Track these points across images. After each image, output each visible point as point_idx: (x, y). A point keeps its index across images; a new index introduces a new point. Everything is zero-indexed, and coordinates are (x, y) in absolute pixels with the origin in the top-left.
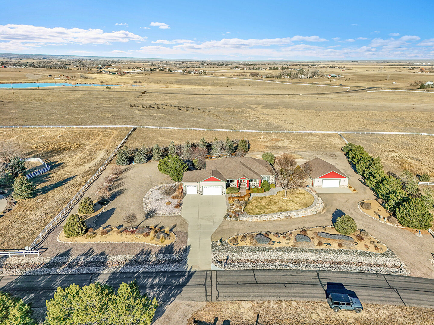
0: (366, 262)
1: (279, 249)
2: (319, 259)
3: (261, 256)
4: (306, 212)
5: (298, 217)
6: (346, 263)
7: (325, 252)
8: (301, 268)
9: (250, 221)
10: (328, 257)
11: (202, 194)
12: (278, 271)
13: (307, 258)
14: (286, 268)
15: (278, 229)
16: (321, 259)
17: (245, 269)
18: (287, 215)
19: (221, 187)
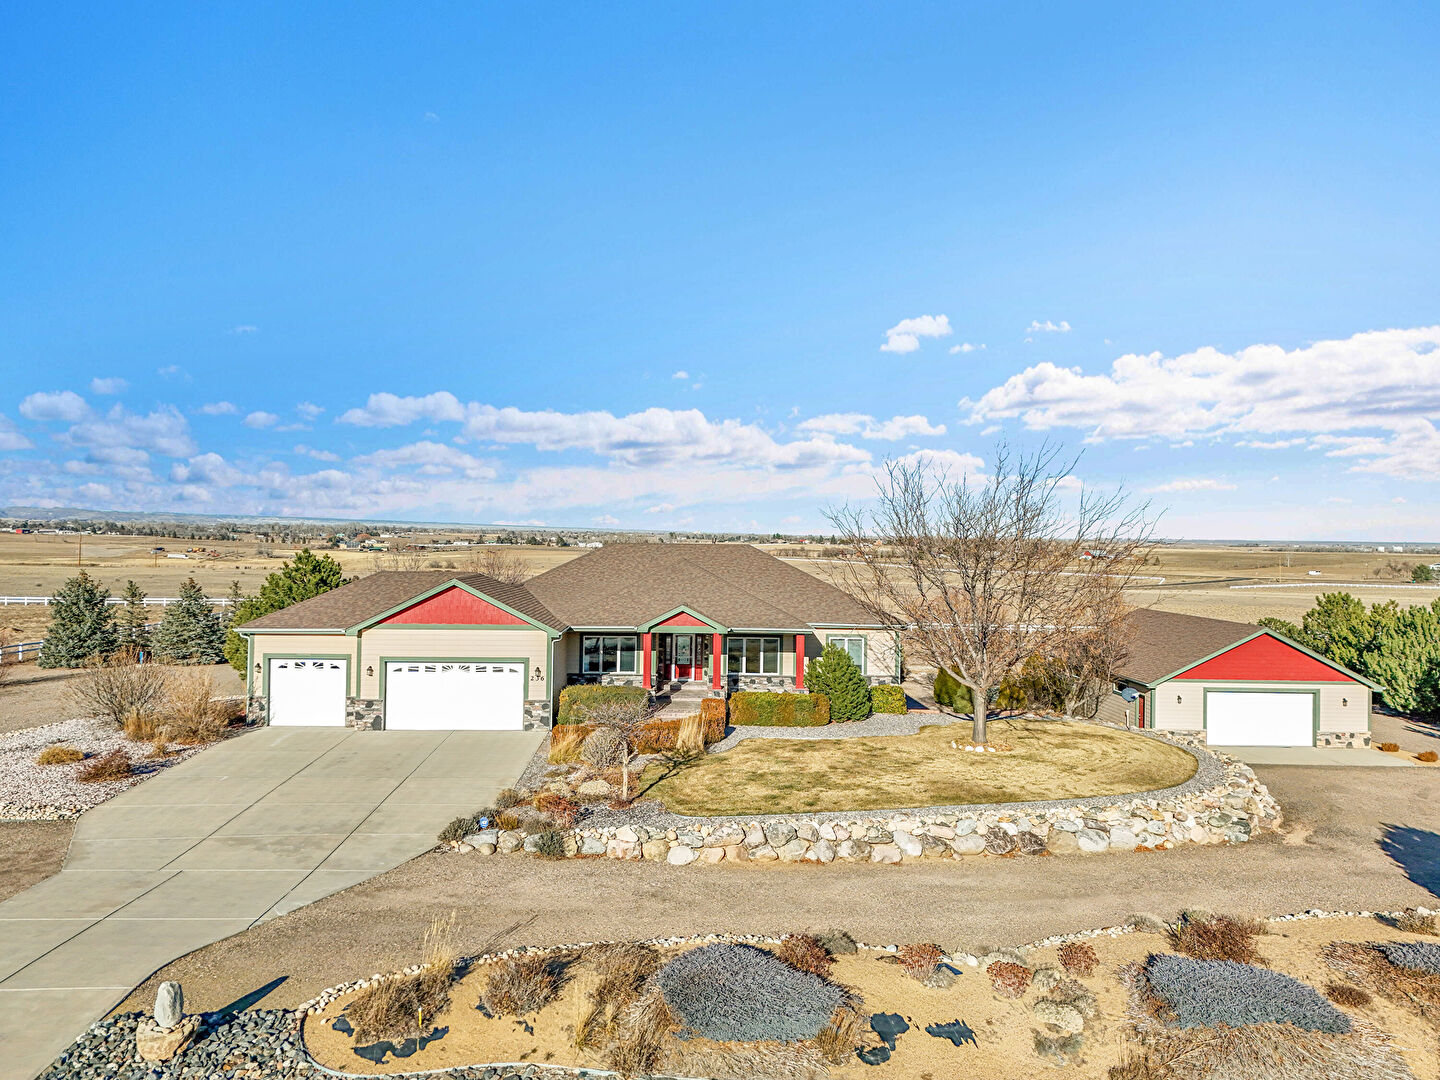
4: (1168, 817)
5: (1100, 846)
9: (679, 856)
11: (378, 724)
15: (935, 922)
18: (1012, 830)
19: (520, 667)
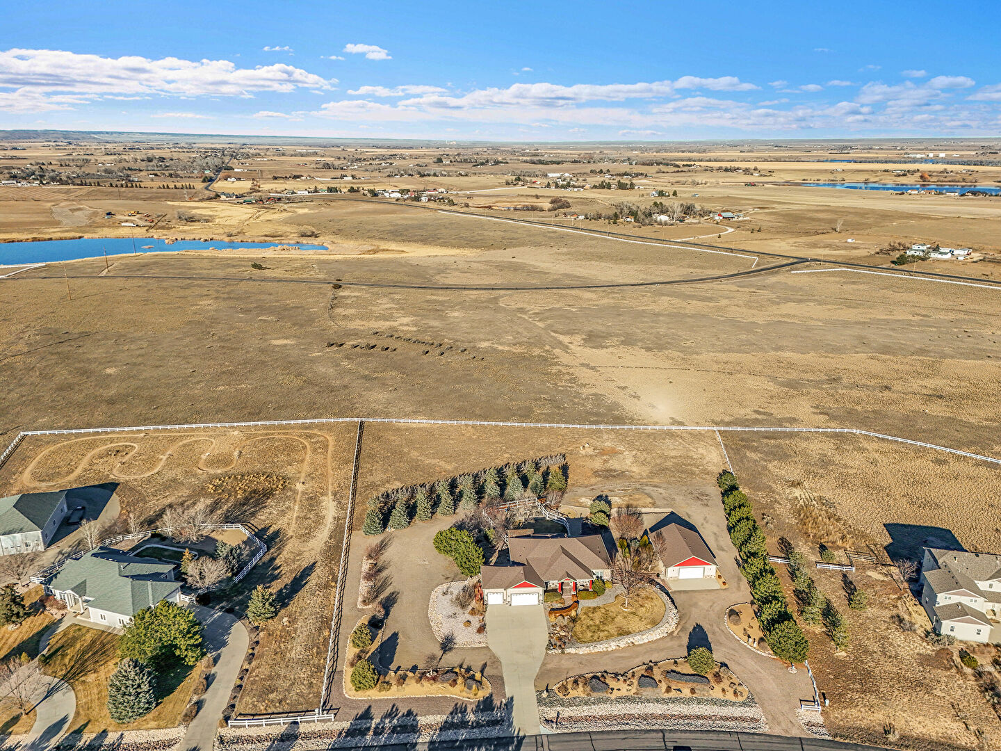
0: (721, 714)
1: (620, 700)
2: (667, 713)
3: (598, 710)
4: (654, 635)
6: (699, 717)
7: (674, 702)
8: (644, 728)
9: (581, 653)
10: (676, 709)
11: (510, 605)
12: (618, 732)
13: (651, 712)
14: (627, 728)
15: (617, 667)
16: (669, 712)
17: (579, 731)
19: (537, 594)
